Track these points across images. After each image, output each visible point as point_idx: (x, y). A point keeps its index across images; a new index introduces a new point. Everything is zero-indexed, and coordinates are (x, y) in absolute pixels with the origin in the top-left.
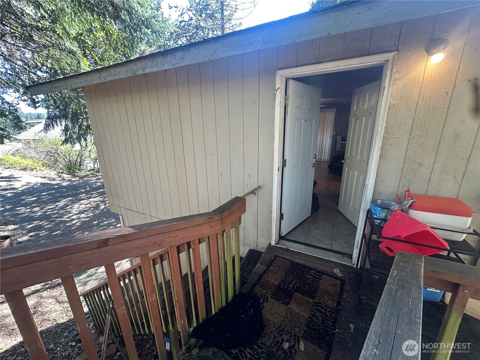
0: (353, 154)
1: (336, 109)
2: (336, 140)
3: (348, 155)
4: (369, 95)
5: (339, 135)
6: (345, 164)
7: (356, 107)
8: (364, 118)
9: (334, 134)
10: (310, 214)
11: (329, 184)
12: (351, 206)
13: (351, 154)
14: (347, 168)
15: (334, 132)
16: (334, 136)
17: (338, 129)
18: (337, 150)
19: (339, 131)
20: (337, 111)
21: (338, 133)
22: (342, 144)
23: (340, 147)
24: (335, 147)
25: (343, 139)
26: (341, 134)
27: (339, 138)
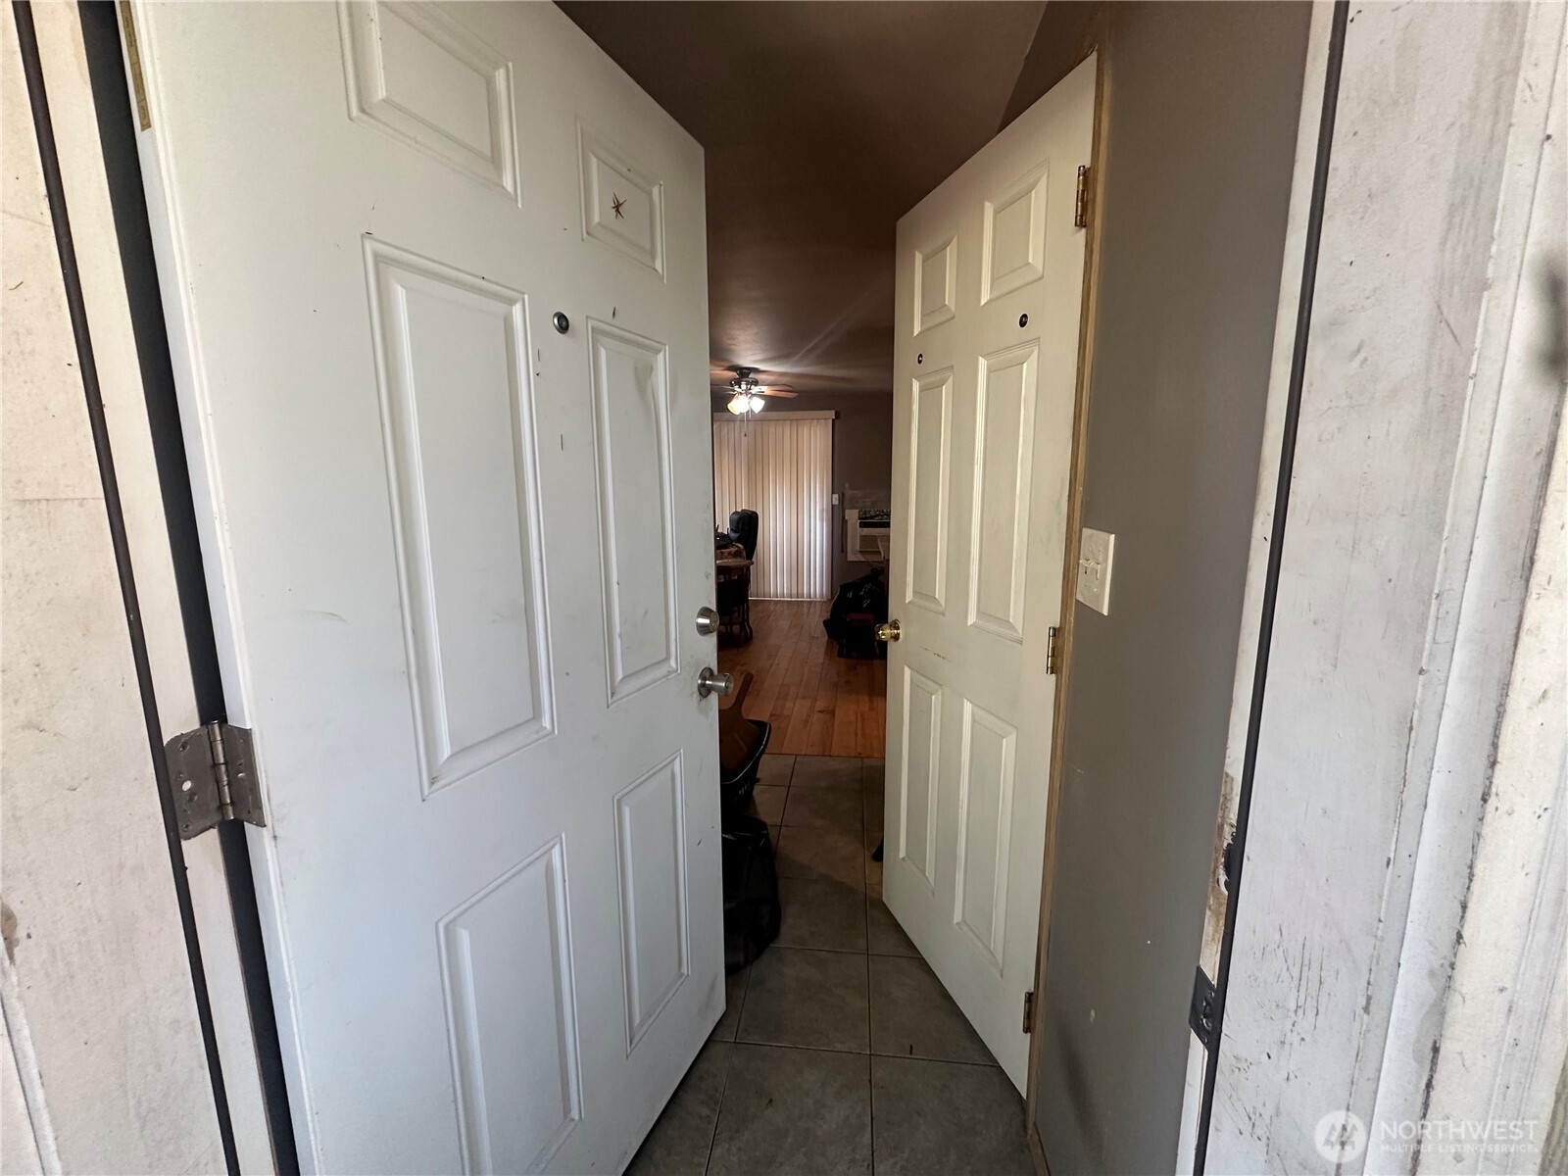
0: (939, 592)
1: (832, 414)
2: (844, 522)
3: (909, 596)
4: (996, 212)
5: (853, 507)
6: (893, 649)
7: (923, 316)
8: (982, 363)
9: (836, 502)
10: (720, 1006)
11: (832, 713)
12: (957, 917)
13: (924, 593)
14: (907, 671)
15: (836, 496)
16: (836, 510)
17: (847, 485)
18: (849, 559)
19: (849, 493)
20: (836, 421)
21: (847, 497)
22: (863, 538)
23: (861, 547)
24: (843, 550)
25: (866, 518)
26: (857, 502)
27: (852, 516)
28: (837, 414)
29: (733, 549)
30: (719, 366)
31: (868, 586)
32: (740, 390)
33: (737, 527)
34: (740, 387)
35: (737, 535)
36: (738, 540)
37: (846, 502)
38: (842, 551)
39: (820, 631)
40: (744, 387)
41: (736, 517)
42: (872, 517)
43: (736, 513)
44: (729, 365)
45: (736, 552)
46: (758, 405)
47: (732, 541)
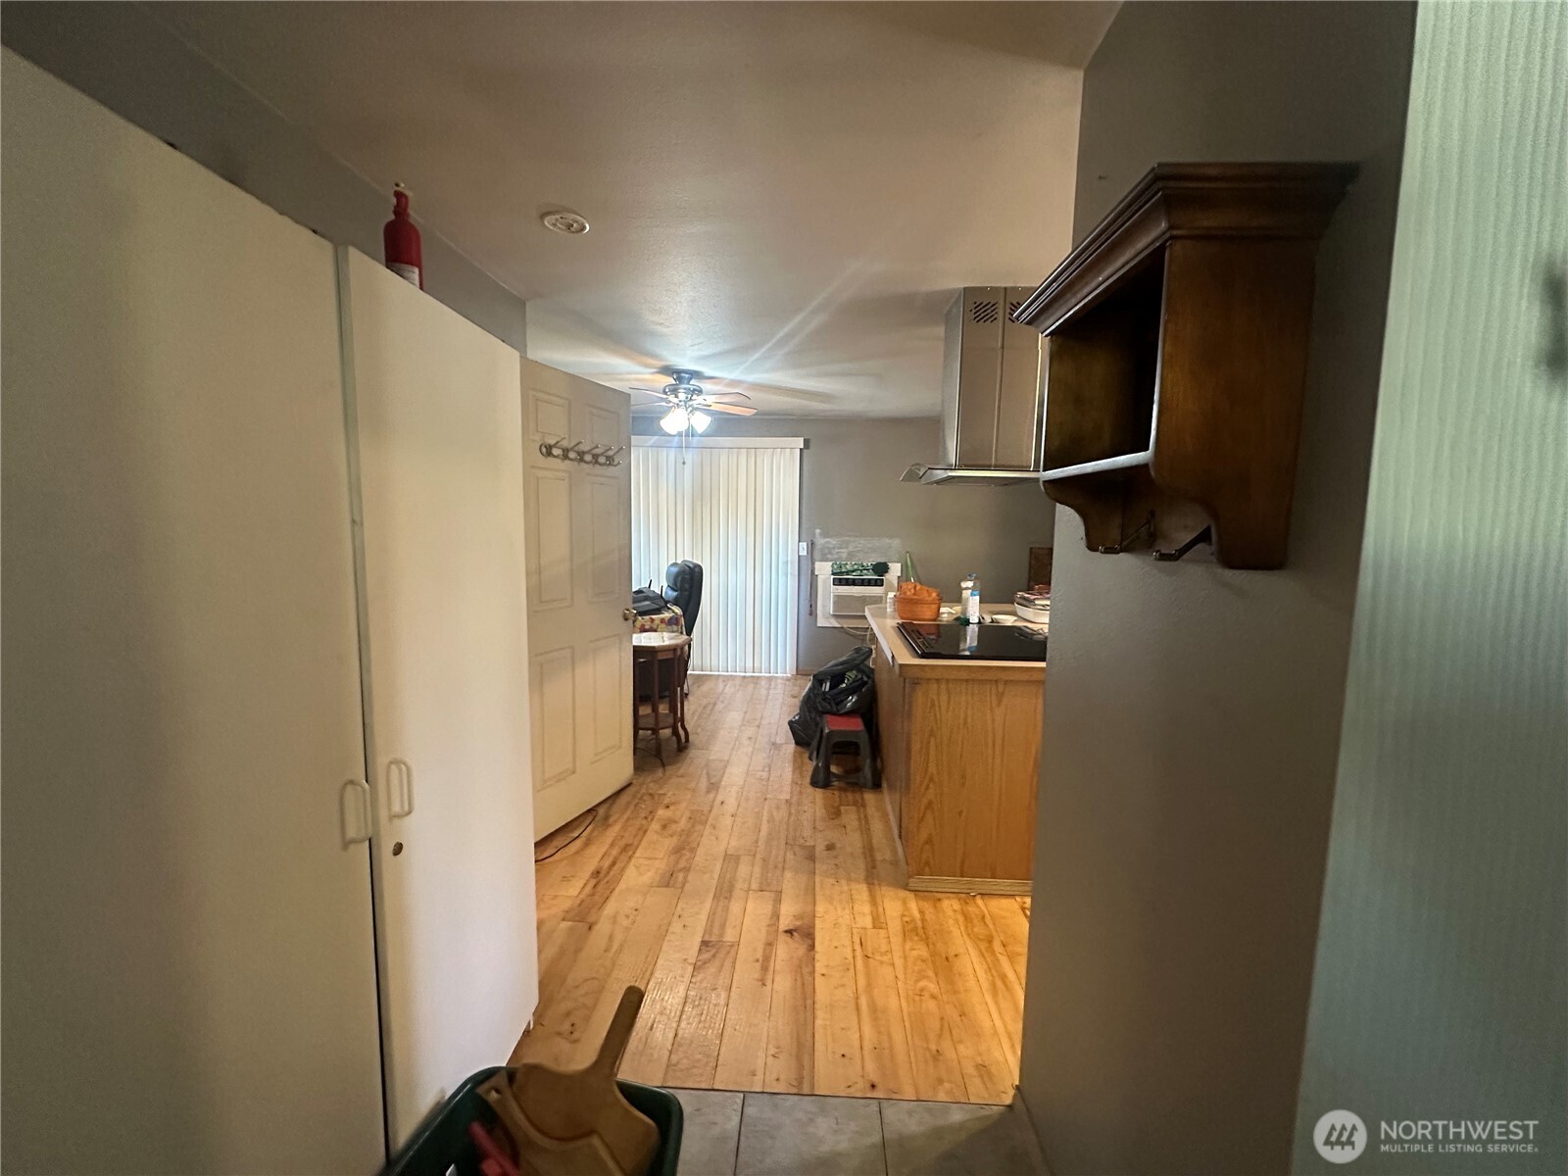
1: (800, 442)
2: (814, 577)
5: (824, 559)
9: (804, 553)
15: (804, 545)
16: (803, 561)
17: (818, 531)
18: (819, 625)
19: (820, 541)
20: (805, 451)
21: (818, 547)
22: (839, 599)
23: (834, 611)
24: (812, 612)
25: (841, 573)
26: (830, 553)
27: (824, 570)
28: (807, 443)
29: (667, 615)
30: (646, 366)
31: (852, 675)
32: (676, 400)
33: (675, 583)
34: (677, 397)
35: (675, 594)
36: (676, 602)
37: (817, 554)
38: (811, 614)
39: (785, 736)
40: (682, 396)
41: (675, 570)
42: (847, 573)
43: (675, 564)
44: (664, 363)
45: (671, 618)
46: (702, 422)
47: (666, 602)
